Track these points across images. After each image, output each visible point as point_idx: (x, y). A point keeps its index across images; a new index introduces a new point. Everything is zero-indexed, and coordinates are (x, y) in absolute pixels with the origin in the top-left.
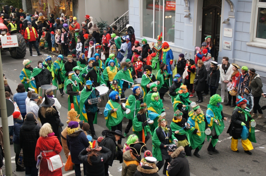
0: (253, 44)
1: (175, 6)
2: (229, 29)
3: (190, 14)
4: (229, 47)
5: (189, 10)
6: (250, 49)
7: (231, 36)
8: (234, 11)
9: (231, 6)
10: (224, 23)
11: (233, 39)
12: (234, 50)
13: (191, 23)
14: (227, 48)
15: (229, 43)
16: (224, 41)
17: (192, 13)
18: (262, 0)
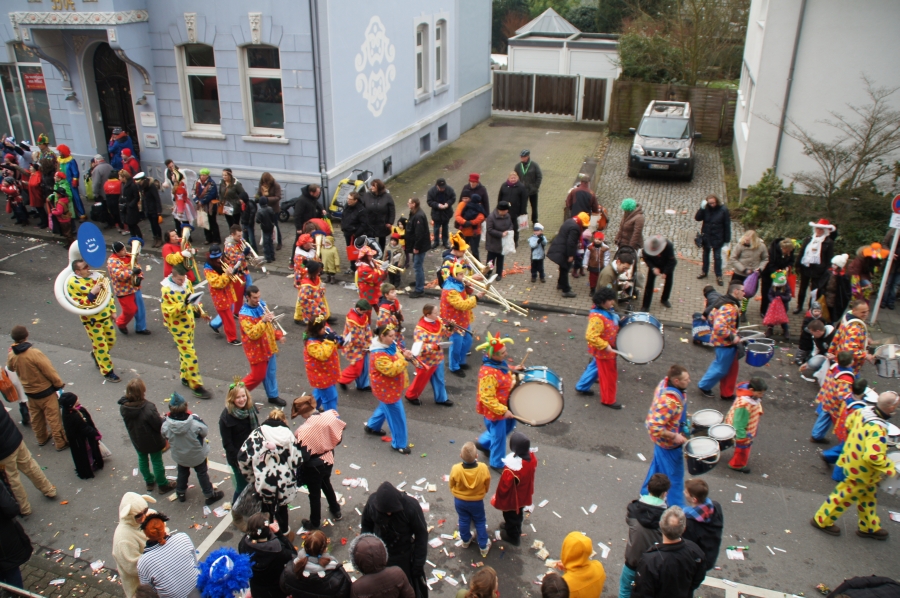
0: (192, 133)
1: (43, 80)
2: (150, 113)
3: (74, 94)
4: (155, 143)
5: (72, 86)
6: (189, 143)
7: (155, 125)
8: (151, 83)
9: (145, 74)
10: (138, 103)
11: (158, 130)
12: (165, 147)
13: (80, 108)
14: (152, 146)
15: (154, 137)
16: (145, 134)
17: (77, 91)
18: (191, 63)
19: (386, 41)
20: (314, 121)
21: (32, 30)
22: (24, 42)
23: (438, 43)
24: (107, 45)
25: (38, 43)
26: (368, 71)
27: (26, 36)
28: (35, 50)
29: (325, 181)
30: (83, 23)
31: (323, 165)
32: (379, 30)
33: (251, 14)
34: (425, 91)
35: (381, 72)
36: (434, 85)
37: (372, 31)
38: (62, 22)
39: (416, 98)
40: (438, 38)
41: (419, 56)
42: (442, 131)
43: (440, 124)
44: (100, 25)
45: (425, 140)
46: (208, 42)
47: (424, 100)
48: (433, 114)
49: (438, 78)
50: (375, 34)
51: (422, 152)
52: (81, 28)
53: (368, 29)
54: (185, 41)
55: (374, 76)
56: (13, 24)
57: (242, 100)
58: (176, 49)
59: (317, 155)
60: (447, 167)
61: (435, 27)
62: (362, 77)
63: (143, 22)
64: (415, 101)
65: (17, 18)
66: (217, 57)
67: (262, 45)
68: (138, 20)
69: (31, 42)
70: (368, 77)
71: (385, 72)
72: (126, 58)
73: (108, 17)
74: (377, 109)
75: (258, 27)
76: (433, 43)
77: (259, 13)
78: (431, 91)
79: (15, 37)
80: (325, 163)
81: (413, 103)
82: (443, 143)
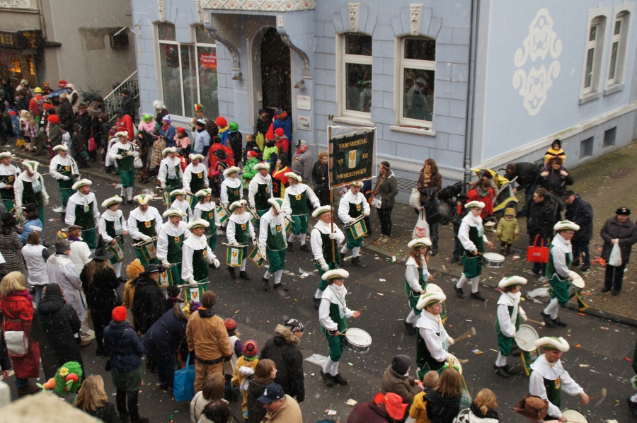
0: (343, 119)
1: (216, 60)
2: (305, 97)
3: (241, 74)
4: (308, 126)
5: (239, 65)
7: (309, 108)
8: (311, 68)
9: (306, 60)
10: (296, 87)
11: (312, 112)
12: (316, 130)
13: (244, 88)
14: (304, 128)
15: (307, 120)
16: (299, 116)
17: (243, 72)
18: (350, 51)
19: (554, 35)
20: (464, 115)
21: (213, 14)
22: (204, 24)
23: (616, 38)
24: (276, 30)
25: (216, 26)
26: (527, 67)
27: (207, 20)
28: (212, 33)
29: (468, 177)
30: (256, 9)
31: (468, 161)
32: (546, 23)
33: (412, 5)
34: (593, 91)
35: (543, 68)
36: (605, 83)
37: (537, 25)
38: (238, 8)
39: (581, 98)
40: (617, 32)
41: (591, 52)
42: (610, 135)
43: (607, 127)
44: (271, 11)
45: (587, 144)
46: (368, 31)
47: (591, 100)
48: (600, 115)
49: (612, 76)
50: (541, 28)
51: (581, 157)
52: (254, 13)
53: (534, 22)
54: (346, 29)
55: (534, 73)
56: (198, 9)
57: (395, 90)
58: (337, 37)
59: (463, 150)
60: (610, 174)
61: (615, 20)
62: (521, 72)
63: (309, 10)
64: (580, 100)
65: (201, 4)
66: (375, 45)
67: (420, 36)
68: (306, 8)
69: (210, 26)
70: (527, 73)
71: (547, 69)
72: (290, 43)
73: (279, 5)
74: (534, 108)
75: (417, 18)
76: (610, 37)
77: (420, 5)
78: (600, 90)
79: (198, 20)
80: (470, 159)
81: (577, 102)
82: (610, 148)
